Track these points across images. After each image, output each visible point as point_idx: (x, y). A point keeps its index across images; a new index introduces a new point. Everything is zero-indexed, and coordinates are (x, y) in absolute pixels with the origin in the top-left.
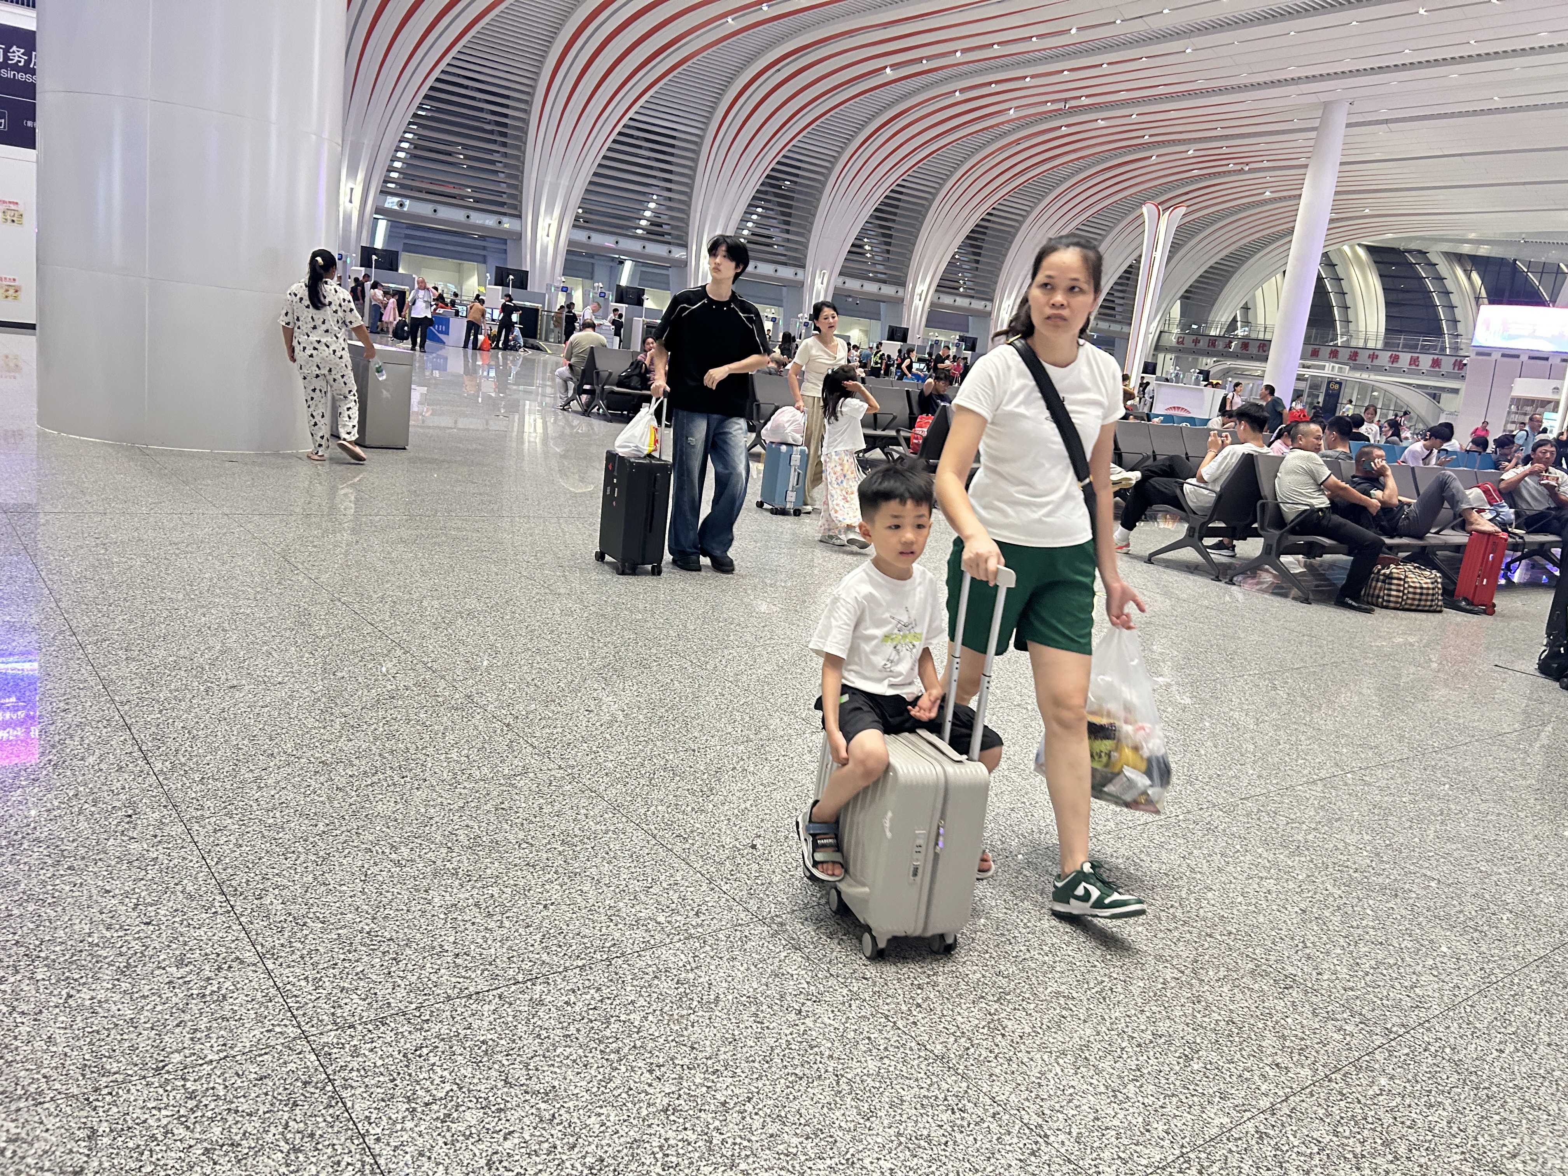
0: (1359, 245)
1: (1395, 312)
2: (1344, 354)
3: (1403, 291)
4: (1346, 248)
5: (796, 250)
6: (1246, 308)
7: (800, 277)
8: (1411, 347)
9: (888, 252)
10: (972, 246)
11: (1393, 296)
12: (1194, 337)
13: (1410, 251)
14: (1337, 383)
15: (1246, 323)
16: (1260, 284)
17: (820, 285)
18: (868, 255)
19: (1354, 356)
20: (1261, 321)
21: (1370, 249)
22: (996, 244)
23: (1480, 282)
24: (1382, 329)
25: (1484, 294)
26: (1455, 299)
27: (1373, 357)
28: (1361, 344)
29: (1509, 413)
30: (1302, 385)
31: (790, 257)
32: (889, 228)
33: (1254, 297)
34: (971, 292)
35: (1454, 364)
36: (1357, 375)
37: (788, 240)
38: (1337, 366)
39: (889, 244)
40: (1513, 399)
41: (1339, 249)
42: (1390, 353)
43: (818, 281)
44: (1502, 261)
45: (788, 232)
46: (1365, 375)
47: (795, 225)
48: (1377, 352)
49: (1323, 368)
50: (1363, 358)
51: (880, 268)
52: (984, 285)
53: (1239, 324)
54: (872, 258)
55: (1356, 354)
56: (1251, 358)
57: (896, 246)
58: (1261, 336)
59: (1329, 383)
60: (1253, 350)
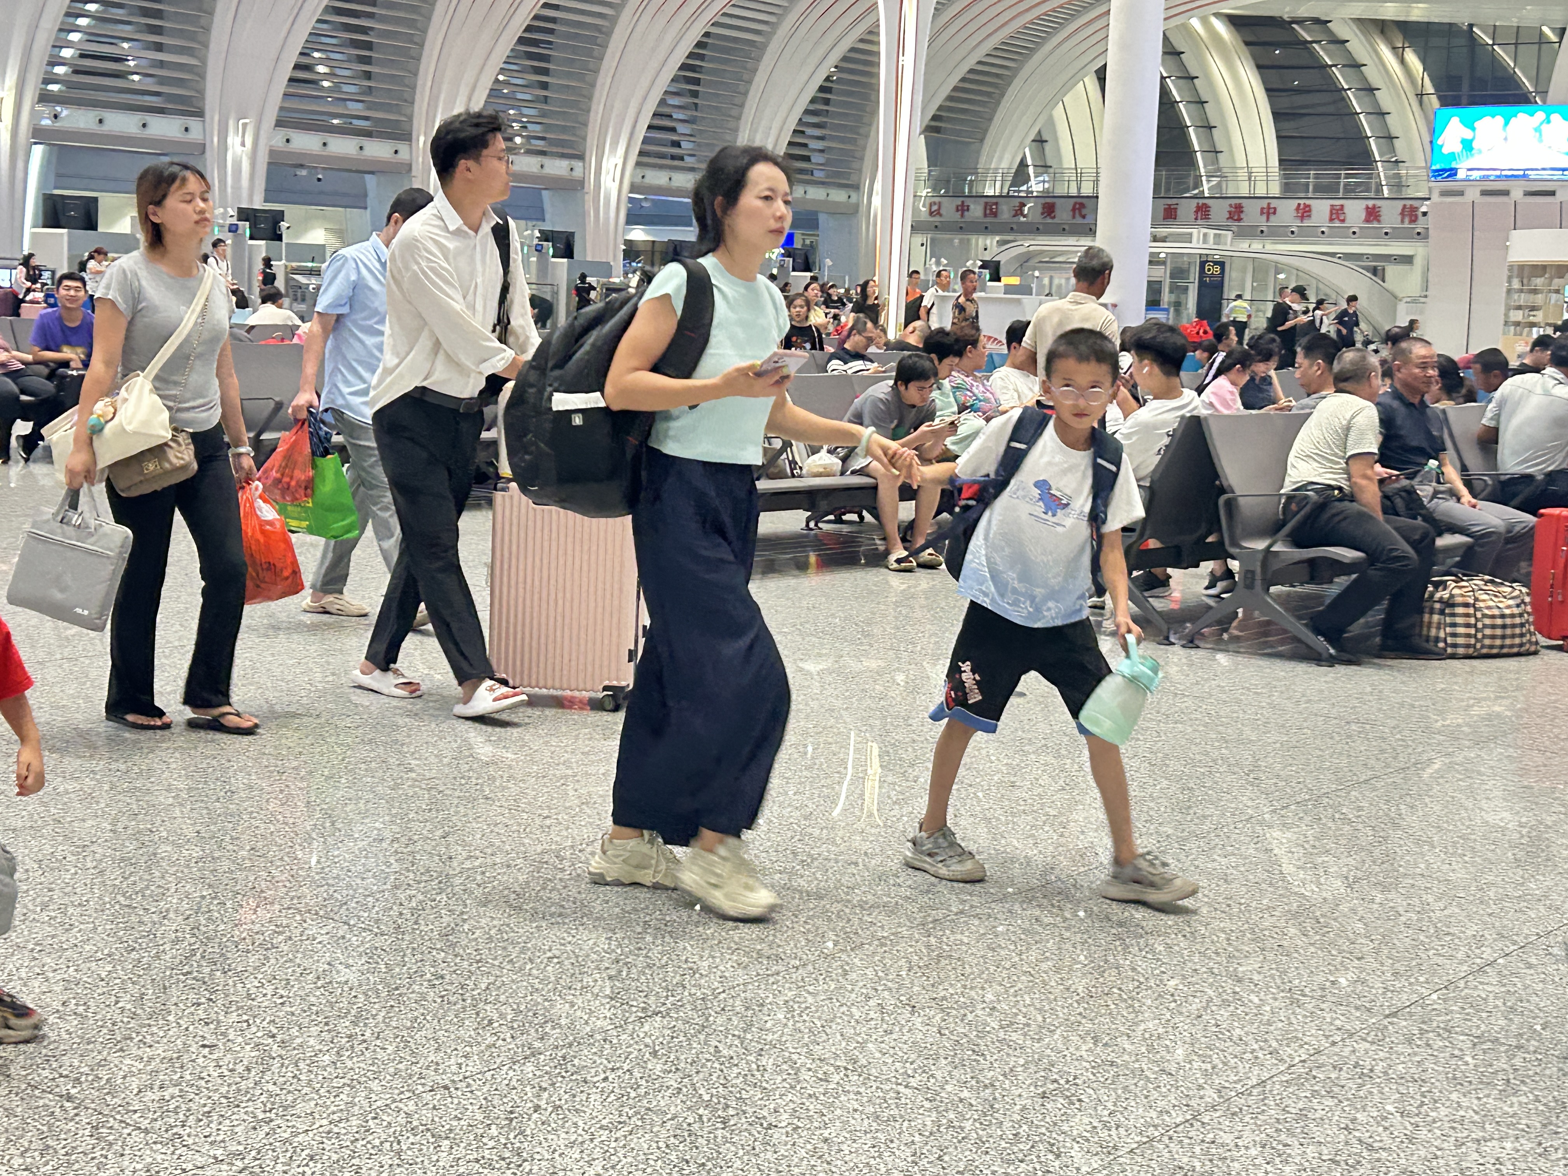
0: (1217, 15)
1: (1290, 127)
2: (1219, 210)
3: (1298, 91)
4: (1195, 23)
5: (180, 82)
6: (1040, 141)
7: (195, 135)
8: (1326, 190)
9: (368, 75)
10: (530, 56)
11: (1285, 102)
12: (958, 201)
13: (1300, 22)
14: (1216, 263)
15: (1044, 167)
16: (1058, 97)
17: (239, 149)
18: (326, 84)
19: (1236, 213)
20: (1068, 162)
21: (1236, 22)
22: (574, 50)
23: (1420, 68)
24: (1274, 161)
25: (1429, 88)
26: (1384, 99)
27: (1269, 212)
28: (1244, 191)
29: (1509, 291)
30: (1159, 273)
31: (171, 98)
32: (364, 30)
33: (1051, 121)
34: (539, 144)
35: (1402, 214)
36: (1244, 245)
37: (162, 64)
38: (1212, 232)
39: (366, 60)
40: (1511, 268)
41: (1183, 24)
42: (1294, 203)
43: (233, 140)
44: (1449, 30)
45: (159, 47)
46: (1257, 246)
47: (174, 33)
48: (1274, 203)
49: (1188, 238)
50: (1252, 215)
51: (355, 108)
52: (564, 129)
53: (1031, 170)
54: (336, 88)
55: (1239, 209)
56: (1062, 231)
57: (382, 63)
58: (1073, 191)
59: (1203, 264)
60: (1063, 215)
